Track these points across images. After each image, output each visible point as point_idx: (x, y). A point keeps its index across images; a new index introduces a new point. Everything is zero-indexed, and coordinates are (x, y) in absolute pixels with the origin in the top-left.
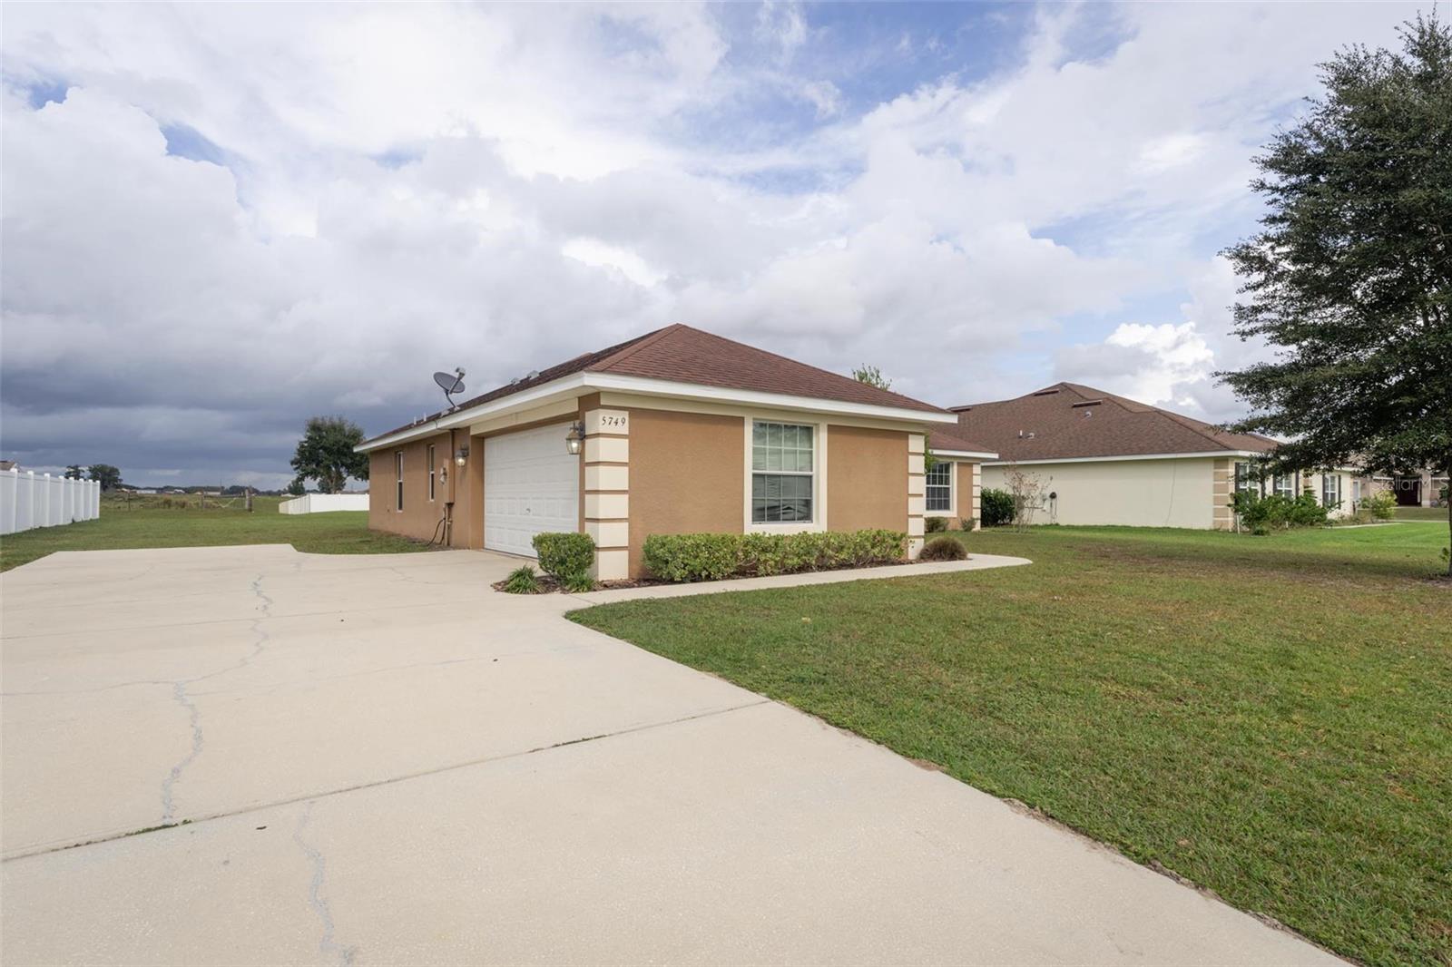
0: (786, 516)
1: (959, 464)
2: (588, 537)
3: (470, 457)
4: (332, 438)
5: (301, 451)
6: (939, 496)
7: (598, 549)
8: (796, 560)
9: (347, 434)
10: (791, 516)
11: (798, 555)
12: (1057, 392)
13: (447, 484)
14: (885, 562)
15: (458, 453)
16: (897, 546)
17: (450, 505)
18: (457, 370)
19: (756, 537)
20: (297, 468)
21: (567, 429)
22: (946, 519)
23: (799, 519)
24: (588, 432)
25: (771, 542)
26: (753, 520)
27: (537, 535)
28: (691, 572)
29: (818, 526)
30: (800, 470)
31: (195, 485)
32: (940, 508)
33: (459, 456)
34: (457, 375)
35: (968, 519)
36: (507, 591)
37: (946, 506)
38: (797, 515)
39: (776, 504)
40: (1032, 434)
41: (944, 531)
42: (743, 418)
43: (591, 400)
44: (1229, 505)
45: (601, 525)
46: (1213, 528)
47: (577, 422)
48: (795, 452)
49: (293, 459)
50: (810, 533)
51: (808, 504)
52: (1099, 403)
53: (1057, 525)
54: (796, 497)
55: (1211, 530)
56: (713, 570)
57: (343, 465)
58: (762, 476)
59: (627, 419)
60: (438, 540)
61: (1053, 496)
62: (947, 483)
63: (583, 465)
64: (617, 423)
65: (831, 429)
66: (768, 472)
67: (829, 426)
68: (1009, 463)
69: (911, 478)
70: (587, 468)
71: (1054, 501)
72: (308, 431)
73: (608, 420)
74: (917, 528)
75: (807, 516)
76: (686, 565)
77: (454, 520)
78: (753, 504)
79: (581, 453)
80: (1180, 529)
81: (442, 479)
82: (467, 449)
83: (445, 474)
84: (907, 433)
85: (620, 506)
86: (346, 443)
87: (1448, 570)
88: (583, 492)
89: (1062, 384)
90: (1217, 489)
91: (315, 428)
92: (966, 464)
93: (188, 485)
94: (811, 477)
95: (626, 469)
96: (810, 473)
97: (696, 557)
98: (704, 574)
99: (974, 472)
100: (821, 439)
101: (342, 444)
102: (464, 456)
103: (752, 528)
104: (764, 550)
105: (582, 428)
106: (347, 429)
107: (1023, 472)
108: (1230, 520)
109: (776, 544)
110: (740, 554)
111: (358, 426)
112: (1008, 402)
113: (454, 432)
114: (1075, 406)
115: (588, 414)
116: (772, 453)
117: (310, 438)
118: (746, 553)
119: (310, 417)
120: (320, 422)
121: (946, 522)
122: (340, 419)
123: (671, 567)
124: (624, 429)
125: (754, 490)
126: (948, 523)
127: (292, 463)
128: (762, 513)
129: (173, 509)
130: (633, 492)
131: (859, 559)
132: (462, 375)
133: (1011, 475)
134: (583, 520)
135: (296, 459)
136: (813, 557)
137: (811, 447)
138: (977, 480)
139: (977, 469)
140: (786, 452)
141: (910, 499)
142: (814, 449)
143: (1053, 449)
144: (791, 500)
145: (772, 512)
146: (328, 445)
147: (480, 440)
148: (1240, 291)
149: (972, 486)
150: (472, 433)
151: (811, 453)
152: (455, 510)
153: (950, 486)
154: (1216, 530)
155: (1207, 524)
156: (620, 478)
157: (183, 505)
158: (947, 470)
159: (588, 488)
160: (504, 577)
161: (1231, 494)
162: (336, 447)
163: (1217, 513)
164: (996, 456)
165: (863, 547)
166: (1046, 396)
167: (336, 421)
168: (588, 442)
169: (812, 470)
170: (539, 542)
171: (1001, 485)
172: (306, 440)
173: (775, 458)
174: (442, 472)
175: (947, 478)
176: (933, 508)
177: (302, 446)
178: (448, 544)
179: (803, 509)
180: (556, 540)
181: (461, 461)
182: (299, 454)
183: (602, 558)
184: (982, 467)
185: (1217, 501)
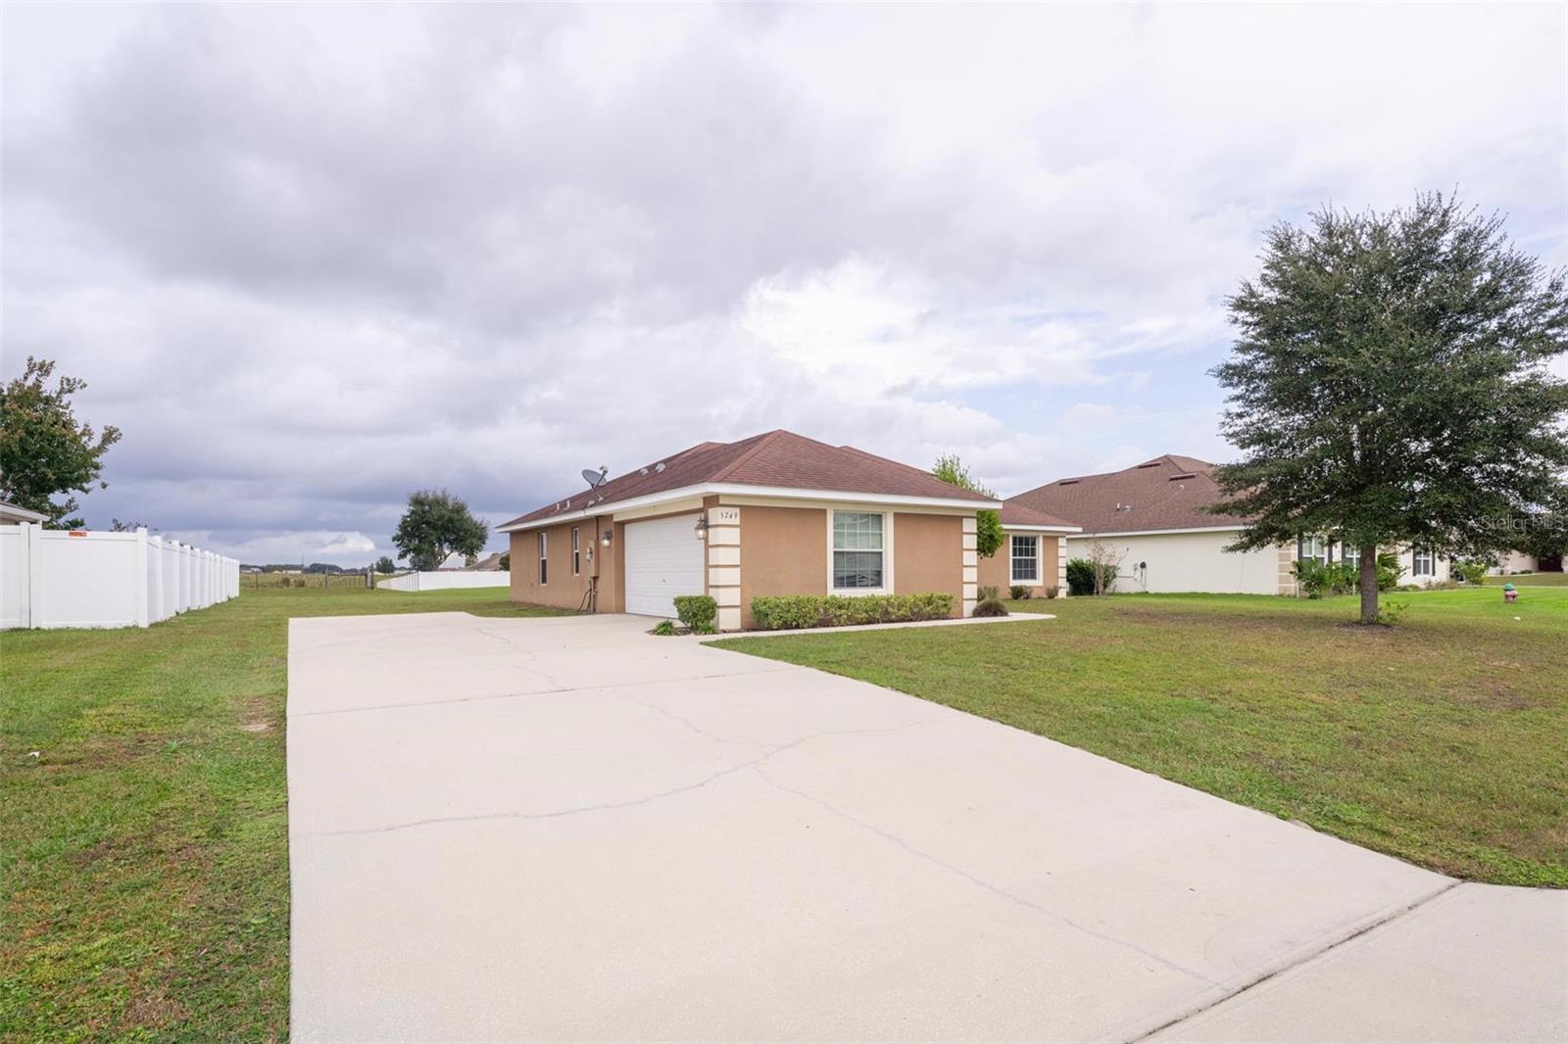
0: (861, 583)
1: (1044, 537)
2: (711, 598)
3: (613, 539)
4: (435, 513)
5: (403, 527)
6: (1026, 566)
7: (719, 607)
8: (864, 615)
9: (450, 508)
10: (865, 583)
11: (866, 612)
12: (1159, 464)
13: (593, 561)
14: (939, 617)
15: (602, 535)
16: (946, 605)
17: (595, 578)
18: (601, 468)
19: (833, 598)
20: (399, 545)
21: (695, 520)
22: (1030, 587)
23: (872, 585)
24: (711, 522)
25: (846, 603)
26: (835, 586)
27: (676, 596)
28: (785, 622)
29: (887, 590)
30: (872, 548)
31: (273, 564)
32: (1026, 577)
33: (604, 538)
34: (601, 472)
35: (1051, 587)
36: (658, 634)
37: (1033, 576)
38: (870, 582)
39: (854, 574)
40: (1127, 507)
41: (1028, 598)
42: (826, 510)
43: (712, 501)
44: (1291, 573)
45: (721, 590)
46: (1278, 593)
47: (703, 515)
48: (868, 534)
49: (394, 535)
50: (876, 595)
51: (879, 574)
52: (1193, 477)
53: (1147, 592)
54: (869, 569)
55: (1276, 596)
56: (801, 621)
57: (446, 541)
58: (842, 553)
59: (739, 514)
60: (585, 607)
61: (1143, 565)
62: (1033, 554)
63: (707, 547)
64: (731, 517)
65: (897, 516)
66: (846, 550)
67: (895, 514)
68: (1091, 535)
69: (965, 553)
70: (710, 549)
71: (1144, 570)
72: (410, 505)
73: (724, 515)
74: (970, 591)
75: (878, 583)
76: (781, 617)
77: (600, 591)
78: (835, 574)
79: (706, 539)
80: (1251, 595)
81: (588, 557)
82: (610, 533)
83: (591, 553)
84: (962, 517)
85: (734, 576)
86: (450, 518)
87: (1359, 617)
88: (707, 566)
89: (1166, 456)
90: (1282, 558)
91: (418, 501)
92: (1052, 539)
93: (264, 564)
94: (881, 553)
95: (738, 550)
96: (880, 550)
97: (788, 611)
98: (794, 623)
99: (1060, 545)
100: (889, 524)
101: (446, 519)
102: (609, 538)
103: (833, 592)
104: (840, 608)
105: (706, 520)
106: (450, 502)
107: (1103, 544)
108: (1294, 585)
109: (849, 604)
110: (821, 610)
111: (461, 499)
112: (1114, 474)
113: (598, 519)
114: (1172, 479)
115: (710, 510)
116: (849, 535)
117: (413, 512)
118: (826, 610)
119: (413, 491)
120: (423, 496)
121: (1029, 591)
122: (443, 492)
123: (770, 618)
124: (737, 521)
125: (835, 563)
126: (1032, 591)
127: (394, 539)
128: (840, 582)
129: (292, 587)
130: (743, 566)
131: (913, 614)
132: (605, 472)
133: (1092, 546)
134: (708, 586)
135: (398, 536)
136: (879, 613)
137: (881, 530)
138: (1062, 552)
139: (1062, 542)
140: (860, 534)
141: (965, 569)
142: (883, 532)
143: (1144, 521)
144: (865, 571)
145: (851, 580)
146: (432, 521)
147: (621, 525)
148: (1225, 402)
149: (1057, 557)
150: (615, 520)
151: (881, 534)
152: (599, 582)
153: (1036, 558)
154: (1280, 595)
155: (1274, 591)
156: (734, 556)
157: (302, 584)
158: (1034, 544)
159: (711, 563)
160: (654, 627)
161: (1294, 562)
162: (440, 523)
163: (1282, 580)
164: (1080, 530)
165: (917, 606)
166: (1149, 469)
167: (439, 494)
168: (710, 530)
169: (881, 547)
170: (678, 602)
171: (1084, 554)
172: (408, 514)
173: (851, 539)
174: (588, 551)
175: (1033, 550)
176: (1020, 578)
177: (404, 522)
178: (594, 610)
179: (875, 578)
180: (690, 600)
181: (606, 542)
182: (400, 530)
183: (722, 614)
184: (1068, 540)
185: (1281, 568)
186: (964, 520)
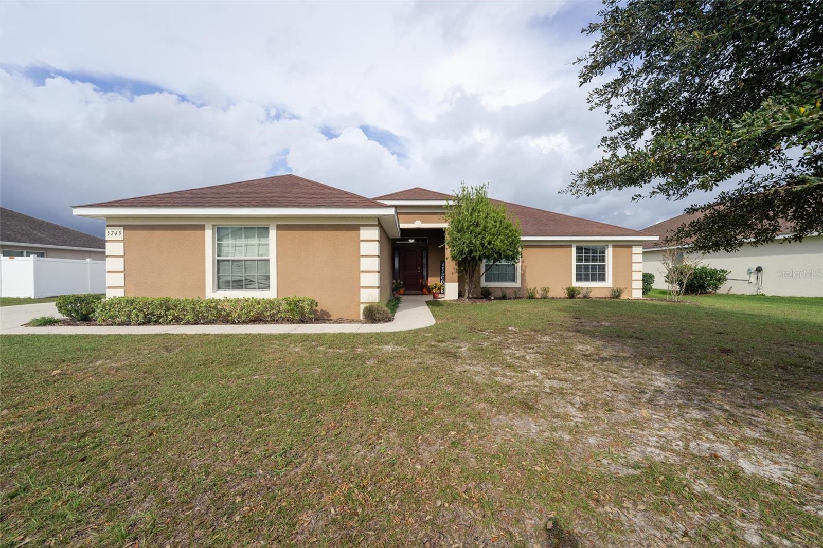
0: (248, 287)
1: (615, 246)
10: (252, 286)
19: (213, 300)
23: (259, 288)
26: (214, 289)
29: (270, 294)
30: (259, 256)
32: (594, 280)
37: (602, 279)
38: (257, 286)
39: (241, 278)
42: (204, 225)
48: (254, 245)
51: (267, 278)
54: (256, 274)
58: (221, 261)
59: (123, 231)
61: (759, 270)
62: (602, 261)
64: (116, 234)
65: (279, 228)
66: (231, 258)
67: (277, 225)
69: (364, 259)
71: (760, 274)
73: (111, 233)
75: (265, 287)
78: (214, 279)
84: (359, 226)
92: (624, 247)
94: (268, 260)
95: (122, 260)
96: (268, 258)
100: (273, 233)
103: (211, 294)
116: (230, 245)
124: (120, 237)
125: (219, 269)
130: (127, 272)
138: (637, 258)
140: (246, 245)
142: (270, 242)
144: (253, 276)
145: (236, 284)
149: (631, 262)
151: (268, 245)
153: (606, 263)
156: (119, 264)
158: (603, 252)
164: (656, 238)
169: (268, 256)
173: (237, 249)
175: (603, 257)
176: (587, 280)
179: (262, 282)
186: (361, 227)
